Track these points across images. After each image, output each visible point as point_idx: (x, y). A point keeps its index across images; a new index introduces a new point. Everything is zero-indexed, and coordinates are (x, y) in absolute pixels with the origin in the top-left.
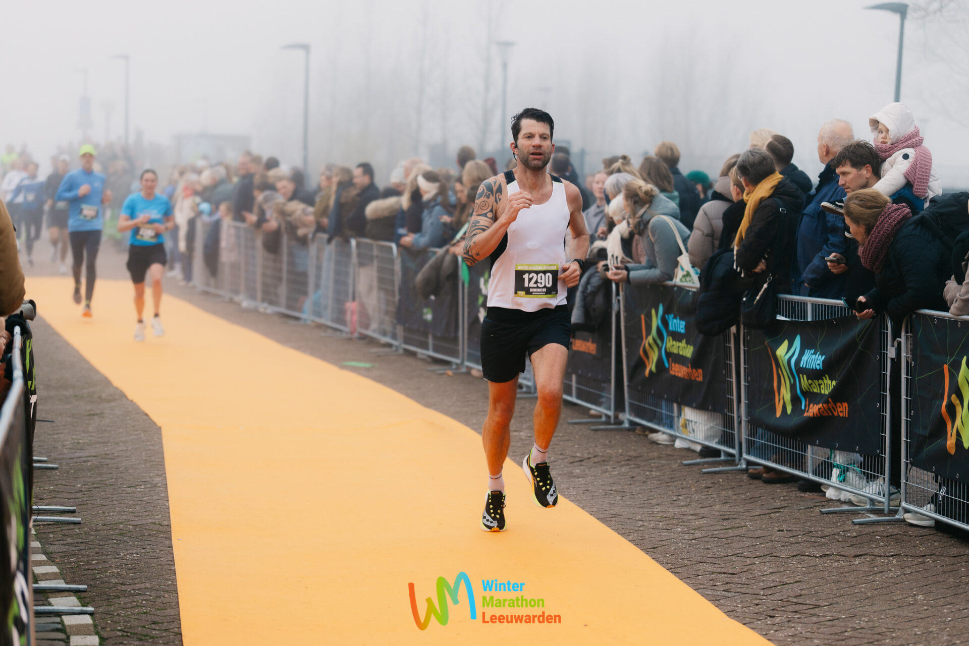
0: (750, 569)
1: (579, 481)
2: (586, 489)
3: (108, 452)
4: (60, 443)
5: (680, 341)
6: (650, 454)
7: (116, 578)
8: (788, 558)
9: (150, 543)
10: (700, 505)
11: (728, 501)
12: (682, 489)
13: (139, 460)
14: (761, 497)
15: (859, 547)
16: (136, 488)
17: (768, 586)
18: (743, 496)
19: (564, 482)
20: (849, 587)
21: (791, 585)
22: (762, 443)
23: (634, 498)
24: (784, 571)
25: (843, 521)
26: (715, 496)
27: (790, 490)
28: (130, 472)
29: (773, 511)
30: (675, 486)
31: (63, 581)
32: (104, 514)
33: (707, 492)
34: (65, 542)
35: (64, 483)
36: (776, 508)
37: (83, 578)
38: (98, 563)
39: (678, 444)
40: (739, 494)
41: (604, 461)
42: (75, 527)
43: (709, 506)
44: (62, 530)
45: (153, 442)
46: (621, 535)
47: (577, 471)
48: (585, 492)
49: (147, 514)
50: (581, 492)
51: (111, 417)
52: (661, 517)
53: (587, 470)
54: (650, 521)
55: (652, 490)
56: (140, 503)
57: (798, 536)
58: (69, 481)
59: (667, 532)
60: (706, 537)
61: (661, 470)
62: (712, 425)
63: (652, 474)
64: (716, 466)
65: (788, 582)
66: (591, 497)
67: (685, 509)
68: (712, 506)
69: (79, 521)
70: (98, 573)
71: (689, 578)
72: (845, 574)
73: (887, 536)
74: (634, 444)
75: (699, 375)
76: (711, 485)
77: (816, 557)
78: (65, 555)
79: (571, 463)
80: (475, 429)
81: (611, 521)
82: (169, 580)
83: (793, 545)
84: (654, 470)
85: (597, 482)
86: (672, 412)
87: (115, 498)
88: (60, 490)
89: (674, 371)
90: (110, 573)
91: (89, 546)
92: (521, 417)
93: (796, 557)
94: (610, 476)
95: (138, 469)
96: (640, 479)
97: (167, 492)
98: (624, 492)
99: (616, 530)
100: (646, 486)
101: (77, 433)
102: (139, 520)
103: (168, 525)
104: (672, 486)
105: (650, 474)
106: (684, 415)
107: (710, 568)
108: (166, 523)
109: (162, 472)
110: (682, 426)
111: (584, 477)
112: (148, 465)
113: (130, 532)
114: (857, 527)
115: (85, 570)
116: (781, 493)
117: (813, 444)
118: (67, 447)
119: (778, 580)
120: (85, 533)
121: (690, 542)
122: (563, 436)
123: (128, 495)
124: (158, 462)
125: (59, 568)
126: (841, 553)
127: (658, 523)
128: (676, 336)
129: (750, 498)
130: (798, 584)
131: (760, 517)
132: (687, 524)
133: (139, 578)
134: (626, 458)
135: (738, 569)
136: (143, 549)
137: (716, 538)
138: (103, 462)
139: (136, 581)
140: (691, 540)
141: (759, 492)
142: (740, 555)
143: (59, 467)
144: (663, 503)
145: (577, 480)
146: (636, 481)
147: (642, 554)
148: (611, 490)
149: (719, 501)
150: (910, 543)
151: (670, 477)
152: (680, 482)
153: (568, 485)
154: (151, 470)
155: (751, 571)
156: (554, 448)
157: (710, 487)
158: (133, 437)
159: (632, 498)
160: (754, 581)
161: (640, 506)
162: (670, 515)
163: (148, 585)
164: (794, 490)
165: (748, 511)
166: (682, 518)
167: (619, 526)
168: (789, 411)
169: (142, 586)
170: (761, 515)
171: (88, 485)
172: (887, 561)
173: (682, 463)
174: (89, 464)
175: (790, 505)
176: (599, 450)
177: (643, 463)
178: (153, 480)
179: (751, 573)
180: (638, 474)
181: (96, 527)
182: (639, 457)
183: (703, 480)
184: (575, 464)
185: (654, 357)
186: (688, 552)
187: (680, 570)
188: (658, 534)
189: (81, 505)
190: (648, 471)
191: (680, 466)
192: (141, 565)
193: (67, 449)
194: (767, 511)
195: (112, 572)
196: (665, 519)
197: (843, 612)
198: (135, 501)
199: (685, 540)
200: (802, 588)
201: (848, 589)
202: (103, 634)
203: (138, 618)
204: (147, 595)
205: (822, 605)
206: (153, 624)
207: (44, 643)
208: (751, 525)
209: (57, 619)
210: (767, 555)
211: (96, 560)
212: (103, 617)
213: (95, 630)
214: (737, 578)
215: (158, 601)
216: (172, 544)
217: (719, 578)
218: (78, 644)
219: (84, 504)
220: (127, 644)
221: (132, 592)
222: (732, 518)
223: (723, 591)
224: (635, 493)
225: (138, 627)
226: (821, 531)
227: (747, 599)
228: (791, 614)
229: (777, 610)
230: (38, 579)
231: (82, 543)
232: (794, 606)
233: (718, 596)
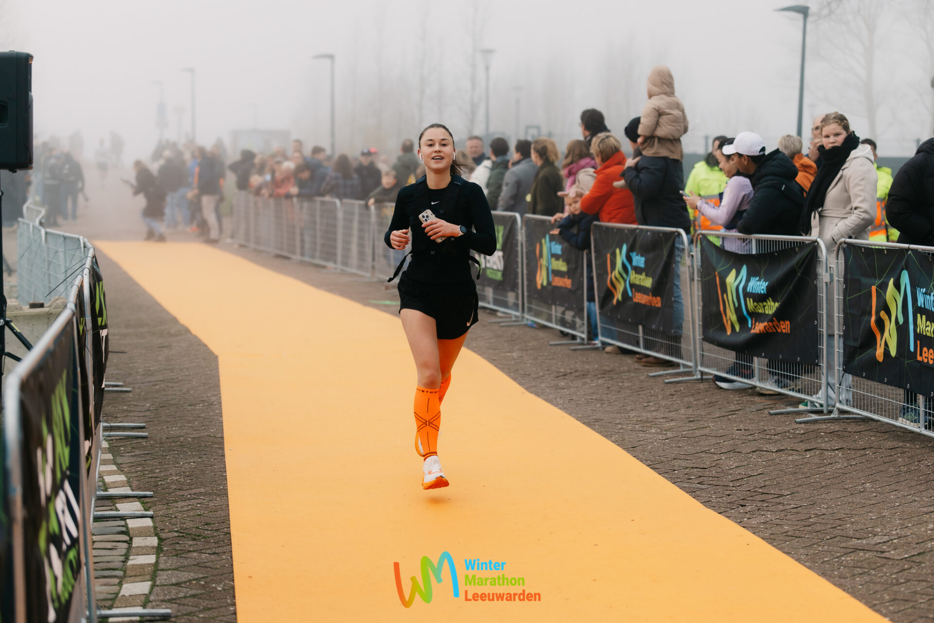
0: (718, 464)
1: (564, 392)
2: (571, 399)
5: (641, 274)
6: (621, 369)
7: (176, 484)
8: (748, 453)
9: (205, 453)
10: (668, 410)
11: (691, 406)
12: (651, 396)
15: (808, 442)
16: (196, 406)
17: (735, 479)
18: (703, 402)
19: (551, 393)
21: (755, 477)
22: (714, 357)
23: (612, 405)
24: (747, 465)
25: (790, 420)
26: (679, 402)
27: (741, 395)
28: (191, 393)
29: (730, 413)
30: (645, 394)
31: (129, 488)
32: (167, 429)
33: (672, 398)
34: (133, 454)
35: (135, 404)
36: (732, 411)
37: (148, 485)
38: (160, 472)
40: (699, 400)
41: (584, 375)
42: (142, 441)
43: (675, 411)
44: (131, 444)
45: (211, 368)
46: (605, 436)
47: (562, 384)
48: (570, 401)
49: (204, 428)
50: (567, 401)
51: (177, 348)
52: (636, 420)
53: (570, 383)
54: (628, 424)
55: (626, 398)
56: (198, 418)
57: (754, 434)
58: (140, 402)
59: (643, 433)
60: (677, 436)
61: (632, 381)
63: (624, 385)
64: (676, 376)
65: (752, 474)
66: (576, 406)
67: (656, 413)
68: (677, 410)
69: (146, 435)
70: (160, 481)
71: (667, 472)
72: (800, 466)
73: (830, 433)
75: (657, 302)
76: (674, 393)
77: (773, 452)
78: (132, 465)
79: (556, 377)
81: (595, 425)
82: (221, 485)
83: (751, 442)
84: (625, 381)
85: (579, 392)
86: (638, 333)
87: (177, 415)
88: (131, 409)
89: (638, 299)
90: (170, 480)
91: (154, 456)
92: (512, 341)
93: (756, 452)
94: (589, 387)
95: (198, 390)
96: (615, 389)
97: (221, 409)
98: (602, 400)
99: (600, 433)
100: (621, 395)
101: (149, 362)
102: (197, 433)
103: (221, 437)
104: (642, 394)
105: (622, 385)
107: (684, 464)
108: (220, 435)
109: (217, 393)
111: (568, 389)
112: (206, 387)
113: (189, 444)
114: (803, 425)
115: (149, 478)
117: (759, 356)
118: (140, 373)
119: (743, 473)
120: (151, 445)
121: (664, 441)
122: (548, 355)
123: (188, 412)
125: (126, 477)
126: (794, 448)
127: (635, 426)
128: (638, 270)
129: (709, 402)
130: (761, 476)
131: (720, 418)
132: (660, 426)
133: (195, 484)
134: (602, 372)
135: (708, 464)
136: (200, 458)
137: (685, 437)
139: (192, 487)
140: (665, 440)
141: (715, 398)
142: (708, 452)
143: (132, 391)
144: (637, 409)
145: (562, 391)
146: (611, 391)
147: (624, 453)
148: (592, 399)
149: (683, 406)
150: (850, 438)
151: (639, 386)
152: (649, 391)
153: (555, 396)
154: (208, 391)
155: (719, 466)
157: (673, 395)
160: (722, 475)
161: (618, 411)
162: (644, 419)
163: (202, 490)
164: (745, 395)
165: (709, 414)
166: (655, 420)
167: (602, 430)
168: (737, 329)
169: (198, 491)
170: (720, 417)
172: (833, 454)
173: (649, 376)
175: (744, 408)
176: (579, 366)
177: (616, 376)
178: (210, 399)
179: (719, 469)
180: (613, 385)
181: (160, 440)
182: (612, 370)
183: (667, 389)
184: (560, 378)
185: (620, 288)
186: (663, 450)
187: (658, 466)
188: (636, 435)
189: (149, 421)
190: (621, 382)
191: (646, 378)
192: (197, 473)
193: (139, 375)
194: (725, 414)
195: (172, 479)
196: (640, 422)
197: (803, 500)
198: (194, 417)
199: (659, 440)
200: (765, 479)
201: (804, 479)
202: (162, 535)
203: (193, 519)
204: (202, 499)
205: (785, 494)
206: (206, 525)
207: (109, 545)
208: (713, 426)
209: (123, 523)
210: (731, 451)
211: (159, 469)
212: (162, 520)
213: (155, 531)
214: (708, 472)
215: (211, 504)
216: (224, 453)
217: (693, 472)
218: (139, 545)
219: (151, 421)
220: (183, 544)
221: (189, 496)
222: (696, 420)
223: (697, 483)
224: (611, 401)
225: (192, 528)
226: (774, 429)
227: (719, 491)
228: (759, 502)
229: (747, 500)
230: (108, 487)
231: (148, 454)
232: (760, 495)
233: (694, 488)
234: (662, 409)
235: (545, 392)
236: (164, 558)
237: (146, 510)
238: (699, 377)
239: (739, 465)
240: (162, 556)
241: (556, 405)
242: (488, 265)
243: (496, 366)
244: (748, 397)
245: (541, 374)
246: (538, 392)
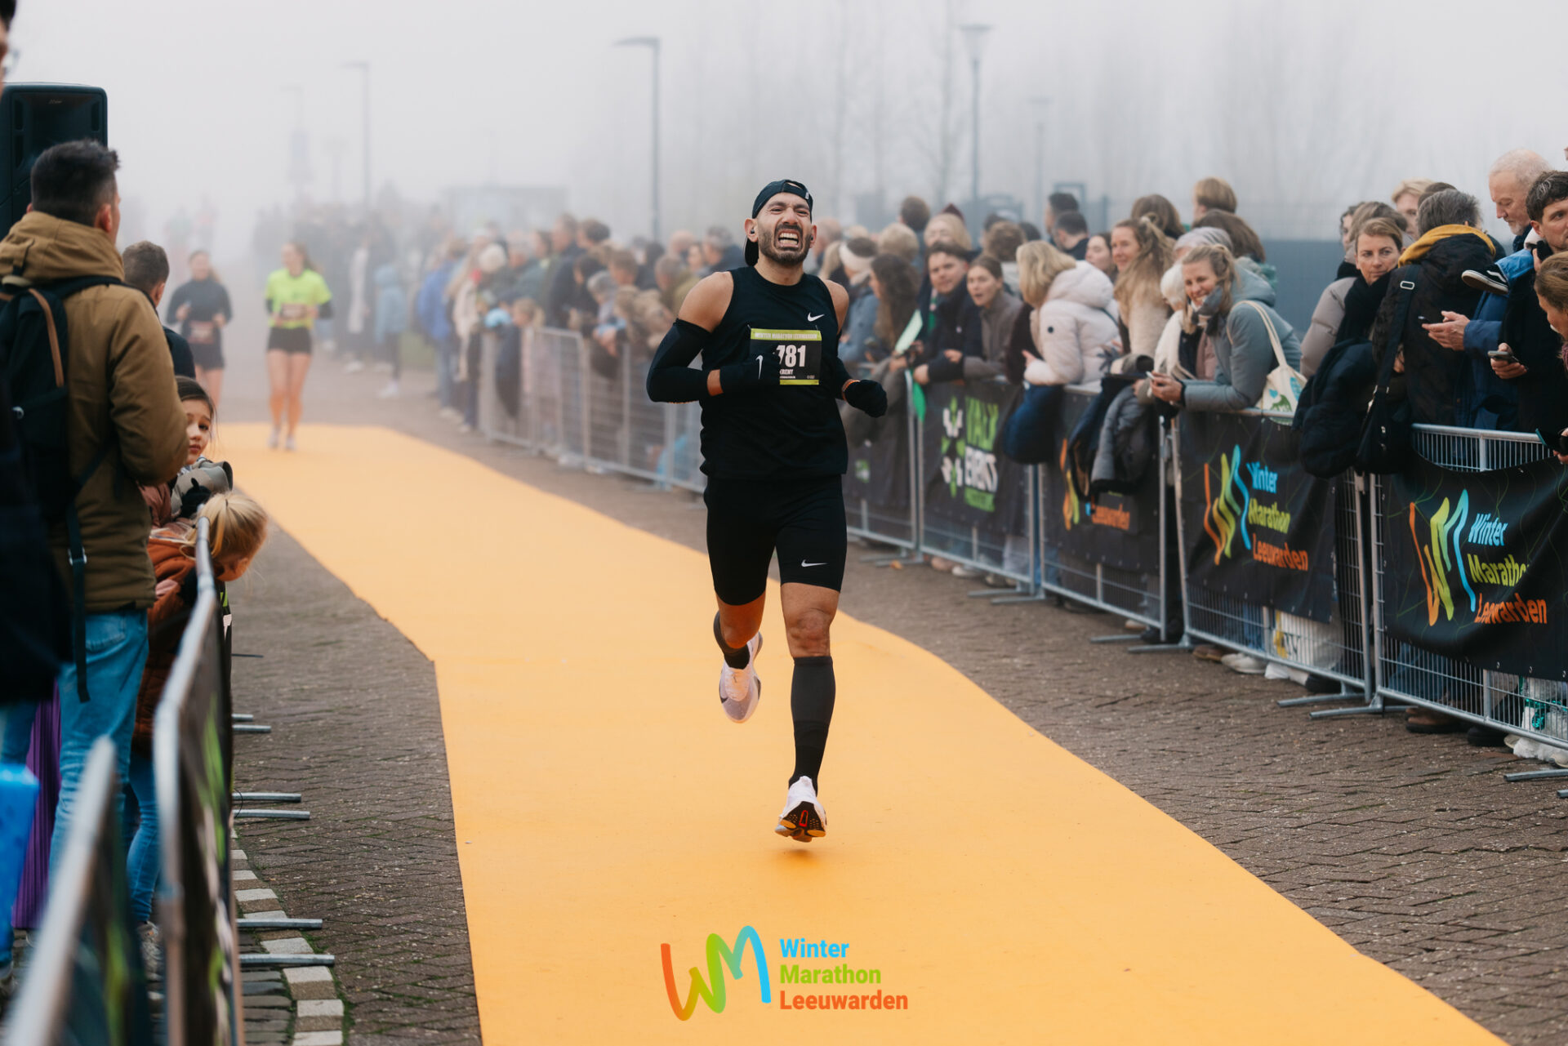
0: (1393, 874)
1: (1111, 736)
2: (1123, 748)
3: (351, 704)
4: (273, 691)
5: (1269, 505)
6: (1226, 690)
7: (369, 906)
8: (1453, 854)
9: (420, 849)
10: (1309, 772)
11: (1354, 763)
12: (1279, 745)
13: (399, 715)
14: (1406, 756)
16: (397, 761)
17: (1422, 901)
18: (1378, 756)
19: (1086, 738)
20: (1554, 900)
21: (1460, 898)
22: (1408, 668)
23: (1201, 762)
24: (1448, 876)
25: (1542, 792)
26: (1332, 756)
27: (1454, 743)
28: (387, 736)
29: (1428, 778)
30: (1268, 741)
31: (283, 912)
32: (346, 804)
33: (1319, 749)
34: (284, 850)
35: (281, 755)
36: (1433, 774)
37: (315, 907)
38: (338, 883)
39: (1271, 672)
40: (1372, 752)
41: (1151, 702)
42: (300, 826)
43: (1323, 773)
44: (280, 830)
45: (422, 686)
46: (1181, 821)
47: (1107, 719)
48: (1122, 753)
50: (1115, 754)
51: (353, 646)
52: (1245, 791)
53: (1123, 718)
54: (1228, 798)
55: (1230, 748)
56: (403, 784)
57: (1469, 818)
58: (290, 752)
59: (1255, 816)
60: (1320, 822)
61: (1244, 716)
62: (1325, 640)
63: (1229, 723)
64: (1333, 706)
65: (1454, 894)
66: (1131, 763)
67: (1285, 777)
68: (1328, 772)
69: (306, 815)
70: (339, 900)
71: (1294, 889)
72: (1548, 879)
74: (1199, 674)
75: (1302, 561)
76: (1325, 739)
77: (1500, 852)
78: (285, 870)
79: (1097, 707)
80: (940, 655)
81: (1166, 800)
82: (454, 908)
83: (1461, 834)
84: (1232, 715)
85: (1140, 736)
86: (1260, 621)
87: (363, 778)
88: (274, 766)
89: (1261, 555)
90: (358, 898)
91: (324, 855)
93: (1468, 853)
94: (1160, 726)
95: (399, 730)
96: (1209, 731)
97: (446, 766)
98: (1184, 752)
99: (1173, 814)
100: (1221, 743)
101: (300, 674)
102: (403, 812)
103: (449, 820)
104: (1262, 741)
105: (1226, 723)
106: (1280, 626)
107: (1328, 873)
108: (446, 816)
109: (437, 734)
110: (1277, 644)
111: (1119, 730)
112: (414, 723)
113: (388, 831)
115: (318, 894)
116: (1440, 749)
117: (1492, 667)
118: (285, 696)
119: (1438, 891)
120: (321, 836)
121: (1294, 831)
122: (1084, 663)
123: (384, 772)
124: (431, 717)
125: (276, 892)
126: (1541, 845)
127: (1241, 801)
129: (1390, 757)
130: (1471, 896)
131: (1406, 788)
132: (1288, 802)
133: (405, 905)
134: (1187, 698)
135: (1373, 873)
136: (411, 858)
137: (1335, 824)
138: (342, 720)
139: (400, 911)
140: (1295, 828)
141: (1404, 749)
142: (1376, 851)
143: (272, 730)
144: (1248, 770)
145: (1107, 734)
146: (1202, 733)
147: (1217, 853)
148: (1163, 750)
149: (1340, 763)
151: (1258, 726)
152: (1275, 735)
153: (1092, 743)
154: (419, 732)
155: (1394, 877)
156: (1069, 683)
157: (1323, 742)
158: (390, 678)
159: (1198, 762)
160: (1399, 893)
161: (1212, 774)
162: (1260, 788)
163: (420, 917)
164: (1461, 743)
165: (1386, 779)
166: (1278, 792)
167: (1178, 808)
168: (1450, 615)
169: (411, 918)
170: (1407, 786)
171: (319, 757)
173: (1278, 704)
174: (320, 723)
175: (1456, 768)
176: (1142, 685)
177: (1214, 705)
178: (423, 748)
179: (1395, 881)
180: (1207, 722)
181: (333, 825)
182: (1207, 695)
183: (1313, 731)
184: (1104, 708)
185: (1228, 532)
186: (1290, 848)
187: (1278, 877)
188: (1242, 819)
189: (309, 789)
190: (1223, 717)
191: (1274, 708)
192: (407, 886)
193: (283, 700)
194: (1418, 780)
195: (362, 897)
196: (1252, 795)
197: (1544, 941)
198: (395, 781)
199: (1285, 828)
200: (1478, 903)
201: (1552, 903)
202: (350, 998)
203: (404, 969)
204: (419, 933)
205: (1512, 930)
206: (429, 979)
207: (255, 1014)
208: (1391, 803)
209: (277, 975)
210: (1419, 850)
211: (335, 878)
212: (349, 970)
213: (336, 990)
214: (1372, 888)
215: (438, 943)
216: (456, 850)
217: (1343, 889)
218: (310, 1014)
219: (314, 789)
220: (389, 1012)
221: (395, 928)
222: (1361, 791)
223: (1349, 910)
224: (1201, 754)
225: (405, 984)
226: (1508, 809)
227: (1388, 923)
228: (1461, 945)
229: (1438, 940)
230: (244, 910)
231: (311, 850)
232: (1465, 932)
233: (1342, 918)
234: (1298, 770)
235: (1073, 736)
236: (357, 1036)
237: (317, 952)
238: (1379, 706)
239: (1431, 876)
240: (353, 1034)
241: (1093, 761)
242: (968, 481)
243: (980, 685)
244: (1467, 748)
245: (1066, 700)
246: (1059, 736)
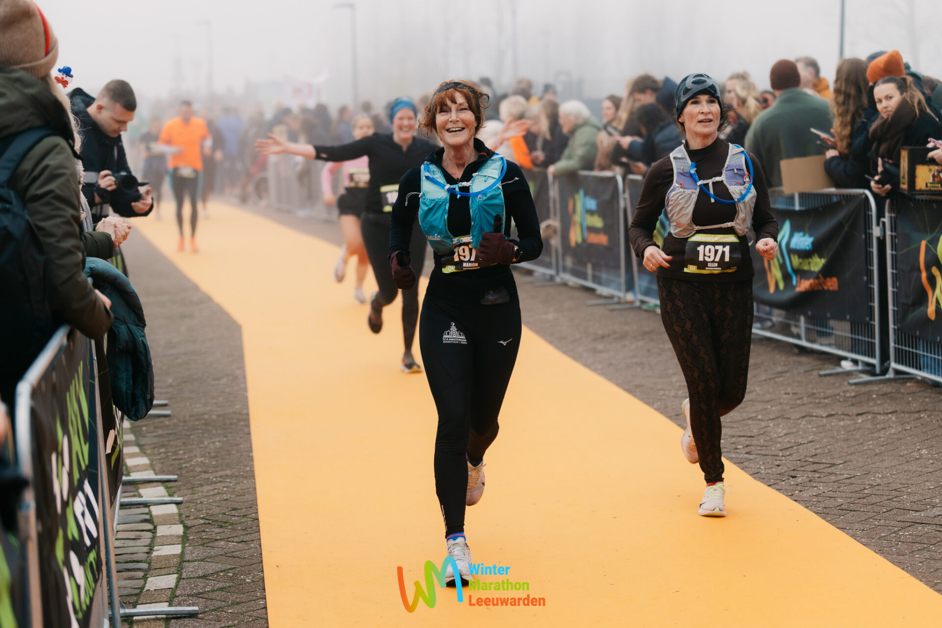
0: (767, 432)
3: (196, 349)
7: (200, 466)
8: (798, 419)
9: (231, 431)
13: (222, 355)
15: (861, 406)
16: (220, 381)
17: (786, 447)
20: (857, 445)
21: (805, 445)
24: (797, 432)
25: (840, 382)
27: (787, 356)
28: (215, 367)
29: (777, 376)
31: (152, 472)
32: (191, 407)
34: (155, 434)
37: (172, 468)
38: (184, 453)
42: (167, 420)
44: (155, 423)
45: (234, 339)
46: (646, 404)
49: (229, 404)
51: (199, 318)
56: (223, 395)
57: (803, 398)
65: (802, 442)
69: (170, 414)
70: (184, 463)
72: (852, 432)
73: (883, 395)
77: (823, 417)
78: (155, 446)
82: (247, 466)
83: (800, 407)
85: (619, 356)
87: (203, 391)
90: (195, 462)
91: (177, 436)
93: (806, 418)
94: (628, 350)
95: (222, 363)
96: (655, 352)
97: (246, 383)
98: (643, 364)
99: (642, 400)
101: (170, 333)
102: (222, 410)
103: (246, 414)
105: (663, 347)
108: (245, 412)
109: (241, 366)
111: (607, 353)
112: (230, 359)
113: (214, 421)
114: (854, 387)
115: (172, 460)
116: (780, 360)
117: (804, 314)
119: (793, 441)
120: (174, 425)
122: (585, 317)
125: (149, 459)
126: (846, 413)
130: (811, 444)
133: (221, 466)
135: (755, 431)
138: (191, 359)
139: (218, 469)
141: (761, 359)
142: (755, 418)
146: (652, 354)
154: (232, 364)
155: (767, 434)
160: (771, 443)
163: (228, 472)
164: (791, 355)
168: (781, 287)
169: (223, 473)
170: (767, 380)
171: (179, 380)
172: (886, 418)
174: (180, 360)
175: (791, 369)
178: (234, 373)
179: (768, 436)
180: (654, 347)
181: (184, 418)
184: (598, 341)
189: (171, 398)
192: (222, 453)
194: (772, 377)
195: (199, 461)
197: (857, 469)
198: (219, 394)
200: (816, 447)
201: (857, 446)
202: (187, 523)
203: (218, 504)
204: (228, 482)
205: (837, 463)
206: (233, 510)
207: (132, 535)
208: (759, 391)
209: (146, 510)
210: (779, 417)
211: (183, 450)
212: (187, 506)
213: (180, 519)
214: (756, 440)
215: (238, 488)
216: (250, 431)
218: (164, 534)
219: (175, 398)
220: (209, 532)
221: (214, 479)
223: (745, 454)
225: (219, 514)
226: (824, 393)
227: (768, 461)
228: (811, 473)
229: (797, 470)
230: (130, 471)
231: (171, 434)
232: (812, 465)
233: (742, 458)
235: (583, 357)
236: (190, 548)
237: (170, 495)
239: (788, 433)
240: (188, 546)
241: (595, 371)
244: (795, 358)
245: (578, 337)
